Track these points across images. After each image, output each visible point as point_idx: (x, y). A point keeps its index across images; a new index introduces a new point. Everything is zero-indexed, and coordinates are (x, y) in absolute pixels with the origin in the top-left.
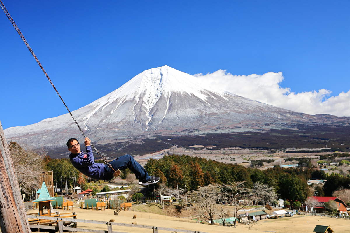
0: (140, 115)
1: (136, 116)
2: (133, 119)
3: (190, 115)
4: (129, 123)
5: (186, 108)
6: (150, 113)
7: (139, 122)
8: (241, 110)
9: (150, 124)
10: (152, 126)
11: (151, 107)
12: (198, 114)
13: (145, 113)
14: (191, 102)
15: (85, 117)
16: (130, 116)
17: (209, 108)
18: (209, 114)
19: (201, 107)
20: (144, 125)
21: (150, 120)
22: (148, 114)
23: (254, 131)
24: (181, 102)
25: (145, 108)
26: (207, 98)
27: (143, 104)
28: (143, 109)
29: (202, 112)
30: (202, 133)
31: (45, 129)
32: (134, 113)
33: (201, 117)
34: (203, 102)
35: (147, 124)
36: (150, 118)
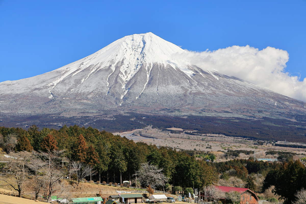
0: (115, 87)
1: (110, 88)
2: (106, 90)
3: (172, 92)
4: (101, 95)
5: (168, 84)
6: (126, 86)
7: (113, 95)
8: (233, 93)
9: (125, 98)
10: (128, 101)
11: (128, 80)
12: (181, 92)
13: (121, 85)
14: (175, 77)
15: (51, 84)
16: (103, 87)
17: (195, 86)
18: (194, 94)
19: (186, 84)
20: (118, 99)
21: (125, 93)
22: (124, 87)
23: (244, 117)
24: (164, 76)
25: (121, 79)
26: (194, 74)
27: (120, 75)
28: (119, 80)
29: (187, 90)
30: (183, 114)
31: (2, 92)
32: (108, 83)
33: (185, 95)
34: (189, 79)
35: (122, 98)
36: (126, 91)
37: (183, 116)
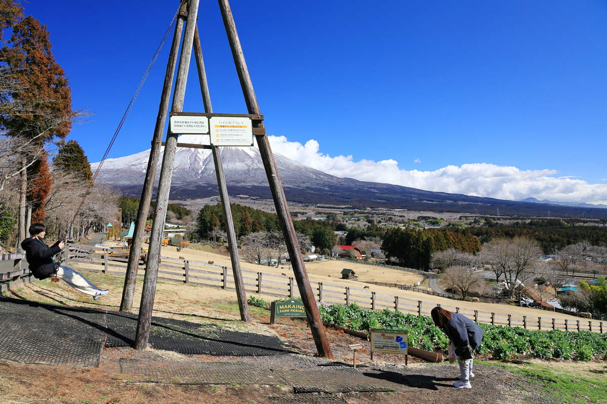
0: (194, 164)
1: (191, 164)
2: (187, 166)
4: (183, 169)
5: (236, 162)
6: (203, 163)
7: (193, 170)
8: (283, 168)
9: (202, 172)
10: (204, 175)
11: (205, 158)
12: (245, 168)
13: (199, 163)
14: (240, 157)
16: (185, 164)
17: (256, 164)
18: (255, 169)
19: (249, 162)
20: (197, 173)
21: (203, 169)
22: (201, 164)
23: (293, 187)
24: (232, 156)
25: (199, 158)
26: (255, 155)
27: (198, 154)
28: (197, 159)
29: (250, 166)
30: (248, 184)
31: (107, 168)
32: (189, 161)
33: (248, 170)
34: (251, 158)
35: (200, 172)
36: (204, 167)
37: (248, 186)
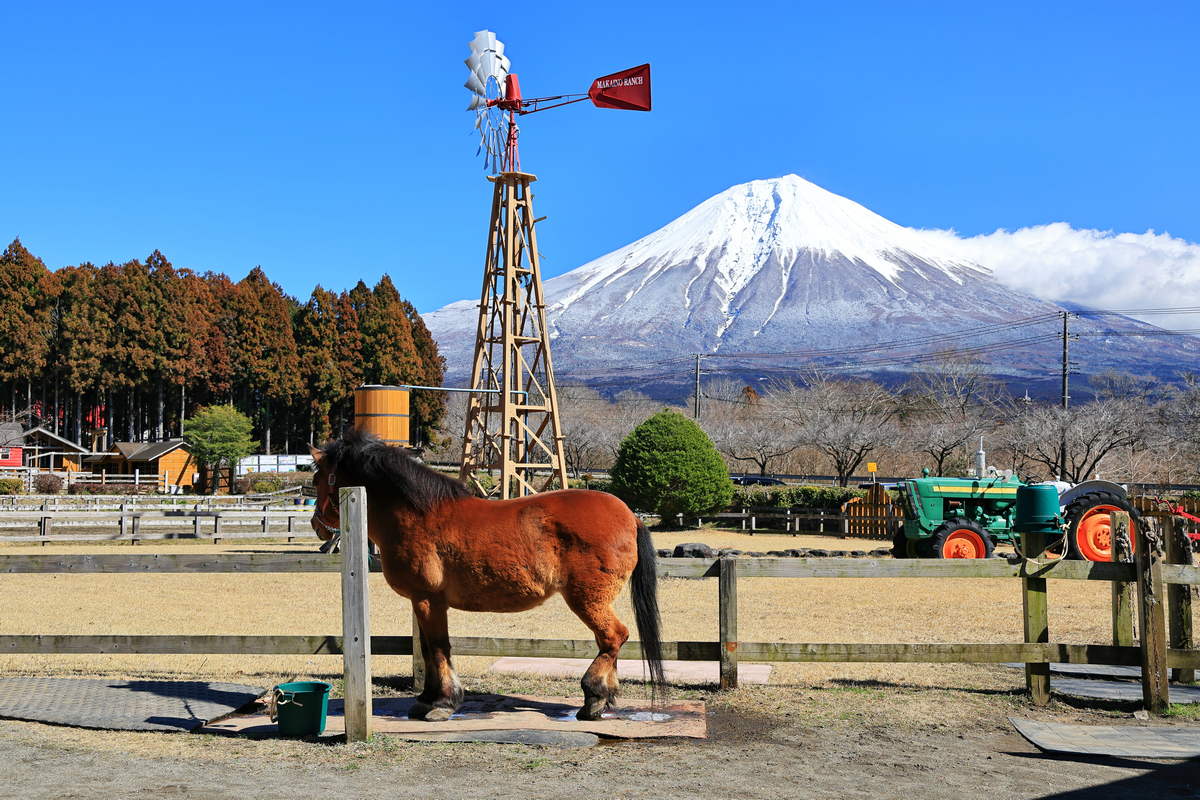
0: (703, 309)
1: (693, 310)
2: (681, 318)
3: (843, 318)
4: (669, 328)
5: (834, 298)
6: (732, 306)
7: (699, 327)
8: (995, 314)
9: (726, 336)
10: (732, 342)
11: (736, 290)
12: (866, 316)
17: (901, 302)
18: (898, 319)
19: (878, 297)
20: (710, 338)
21: (729, 323)
22: (725, 308)
24: (824, 279)
25: (720, 290)
26: (899, 273)
27: (717, 279)
28: (714, 292)
29: (879, 312)
30: (864, 368)
32: (688, 301)
33: (874, 325)
34: (886, 284)
35: (719, 334)
36: (731, 319)
